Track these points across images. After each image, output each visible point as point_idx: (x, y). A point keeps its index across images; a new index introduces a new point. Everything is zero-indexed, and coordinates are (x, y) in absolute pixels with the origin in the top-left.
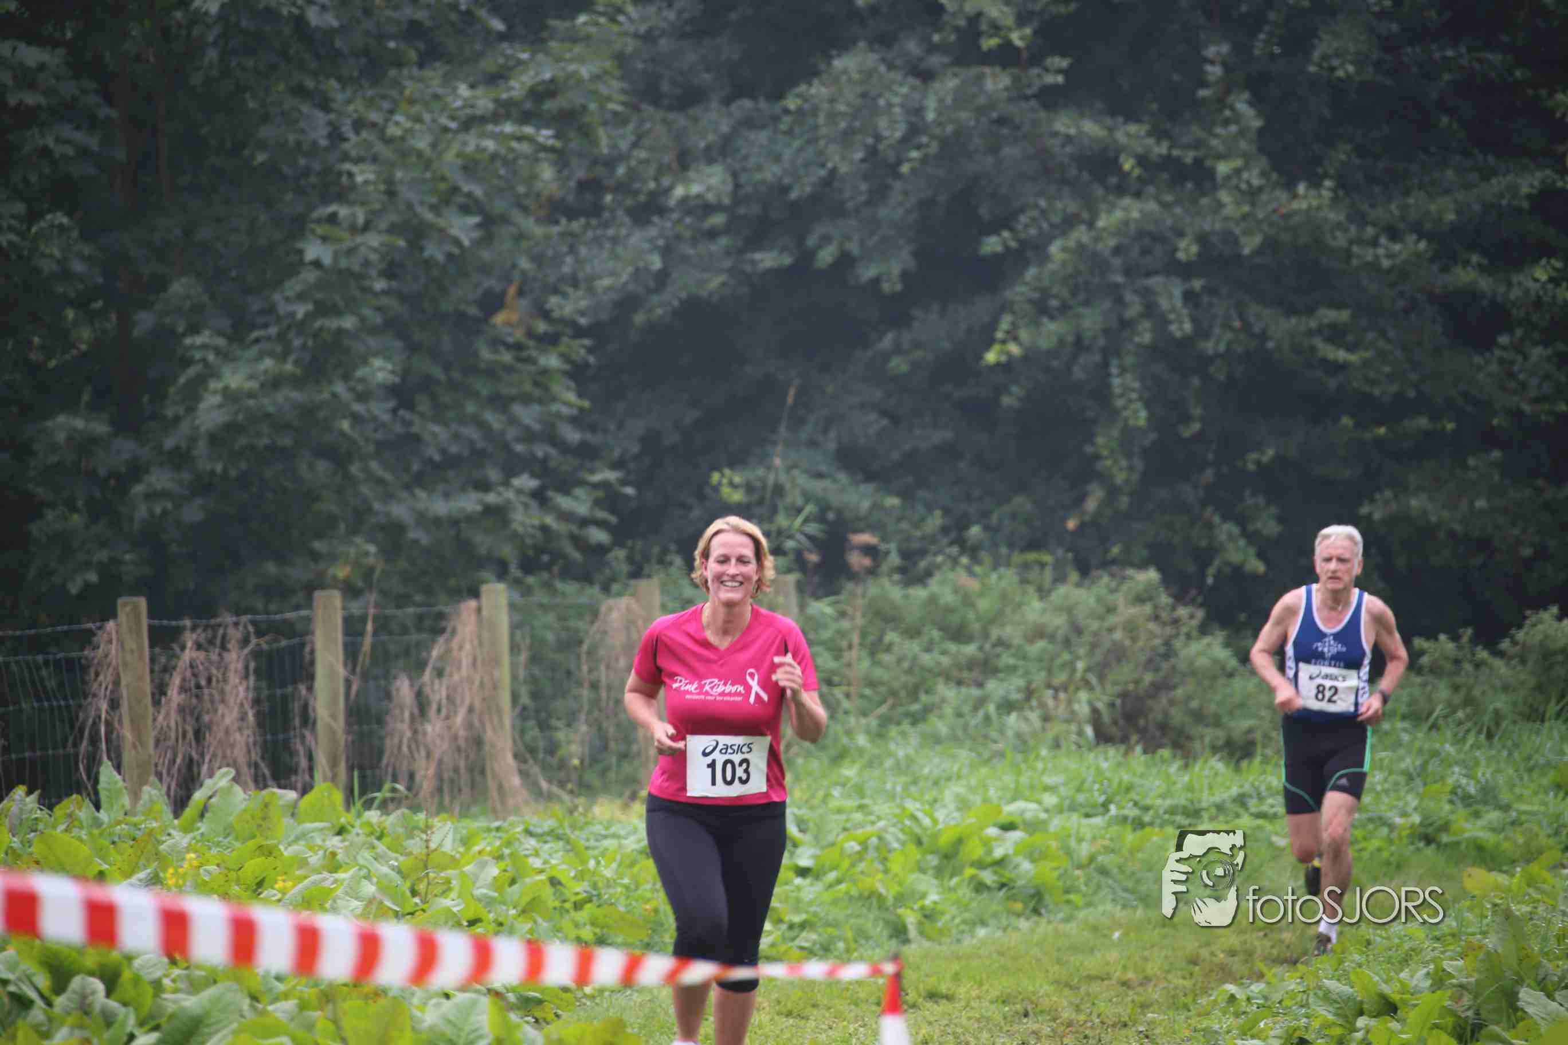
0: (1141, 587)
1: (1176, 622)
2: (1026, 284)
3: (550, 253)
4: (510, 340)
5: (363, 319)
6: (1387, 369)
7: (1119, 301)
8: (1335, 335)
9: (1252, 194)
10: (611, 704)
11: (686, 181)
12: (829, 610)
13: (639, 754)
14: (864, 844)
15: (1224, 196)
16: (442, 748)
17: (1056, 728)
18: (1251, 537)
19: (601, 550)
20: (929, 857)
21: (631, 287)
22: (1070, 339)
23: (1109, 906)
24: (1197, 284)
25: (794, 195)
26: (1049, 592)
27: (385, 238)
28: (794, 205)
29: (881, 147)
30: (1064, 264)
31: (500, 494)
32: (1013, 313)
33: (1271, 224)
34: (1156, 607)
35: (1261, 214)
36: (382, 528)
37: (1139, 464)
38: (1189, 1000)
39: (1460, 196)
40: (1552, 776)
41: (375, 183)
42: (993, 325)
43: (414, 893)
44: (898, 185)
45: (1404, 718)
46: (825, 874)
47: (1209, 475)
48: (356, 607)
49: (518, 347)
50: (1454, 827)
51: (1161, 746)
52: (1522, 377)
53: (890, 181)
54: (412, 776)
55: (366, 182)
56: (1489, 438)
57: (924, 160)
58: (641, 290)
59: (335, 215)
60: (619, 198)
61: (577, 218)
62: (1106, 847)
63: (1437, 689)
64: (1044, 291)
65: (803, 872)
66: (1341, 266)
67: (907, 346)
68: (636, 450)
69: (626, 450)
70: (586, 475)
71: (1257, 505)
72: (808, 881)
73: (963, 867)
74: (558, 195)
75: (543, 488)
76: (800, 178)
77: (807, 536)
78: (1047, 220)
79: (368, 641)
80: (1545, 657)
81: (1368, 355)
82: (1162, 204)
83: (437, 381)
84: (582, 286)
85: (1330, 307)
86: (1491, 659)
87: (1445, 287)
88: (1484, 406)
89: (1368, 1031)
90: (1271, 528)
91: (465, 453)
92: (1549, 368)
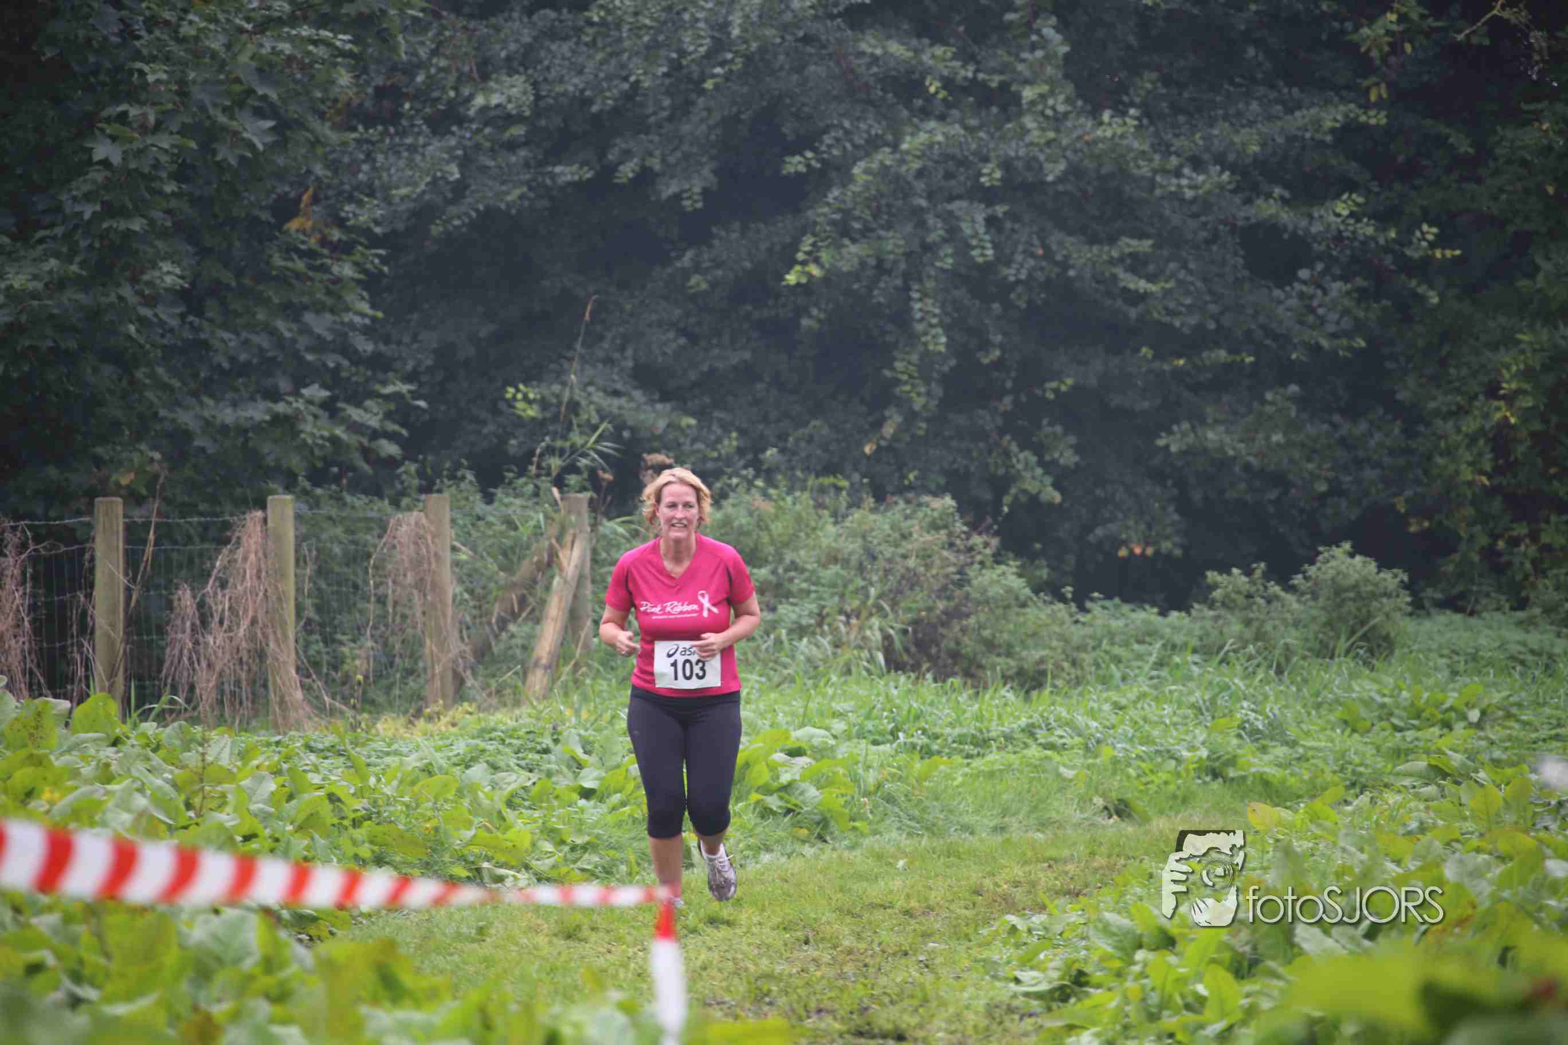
0: (936, 514)
1: (970, 549)
3: (346, 159)
4: (303, 247)
5: (152, 222)
6: (1188, 301)
7: (922, 224)
8: (1136, 264)
9: (1057, 120)
10: (398, 619)
11: (488, 91)
12: (621, 530)
13: (425, 669)
15: (1029, 122)
16: (223, 661)
17: (846, 655)
18: (1048, 467)
19: (392, 463)
21: (427, 197)
22: (872, 262)
23: (894, 834)
24: (1000, 210)
25: (595, 109)
26: (845, 516)
27: (177, 139)
28: (597, 117)
29: (684, 62)
30: (867, 186)
31: (290, 403)
32: (814, 235)
34: (950, 534)
35: (1065, 142)
36: (169, 435)
37: (938, 391)
38: (970, 930)
39: (1265, 128)
40: (1339, 713)
41: (168, 82)
42: (794, 246)
43: (189, 806)
44: (701, 101)
45: (1195, 651)
46: (609, 796)
47: (1007, 403)
48: (138, 515)
49: (311, 254)
50: (1241, 761)
51: (953, 674)
52: (1321, 311)
53: (693, 96)
54: (192, 688)
55: (158, 81)
56: (1286, 373)
57: (727, 78)
58: (439, 200)
59: (125, 114)
60: (418, 106)
61: (374, 126)
62: (893, 775)
63: (1229, 624)
64: (847, 213)
65: (587, 794)
66: (1144, 195)
67: (707, 264)
68: (429, 362)
69: (419, 363)
70: (378, 387)
71: (1055, 434)
72: (592, 802)
73: (749, 792)
74: (356, 101)
75: (333, 399)
76: (602, 91)
77: (601, 454)
78: (851, 141)
79: (150, 549)
80: (1337, 593)
81: (1168, 286)
82: (966, 128)
83: (228, 287)
84: (378, 195)
85: (1132, 237)
86: (1283, 594)
87: (1247, 219)
88: (1283, 340)
89: (1145, 964)
90: (1068, 458)
91: (255, 361)
92: (1349, 303)
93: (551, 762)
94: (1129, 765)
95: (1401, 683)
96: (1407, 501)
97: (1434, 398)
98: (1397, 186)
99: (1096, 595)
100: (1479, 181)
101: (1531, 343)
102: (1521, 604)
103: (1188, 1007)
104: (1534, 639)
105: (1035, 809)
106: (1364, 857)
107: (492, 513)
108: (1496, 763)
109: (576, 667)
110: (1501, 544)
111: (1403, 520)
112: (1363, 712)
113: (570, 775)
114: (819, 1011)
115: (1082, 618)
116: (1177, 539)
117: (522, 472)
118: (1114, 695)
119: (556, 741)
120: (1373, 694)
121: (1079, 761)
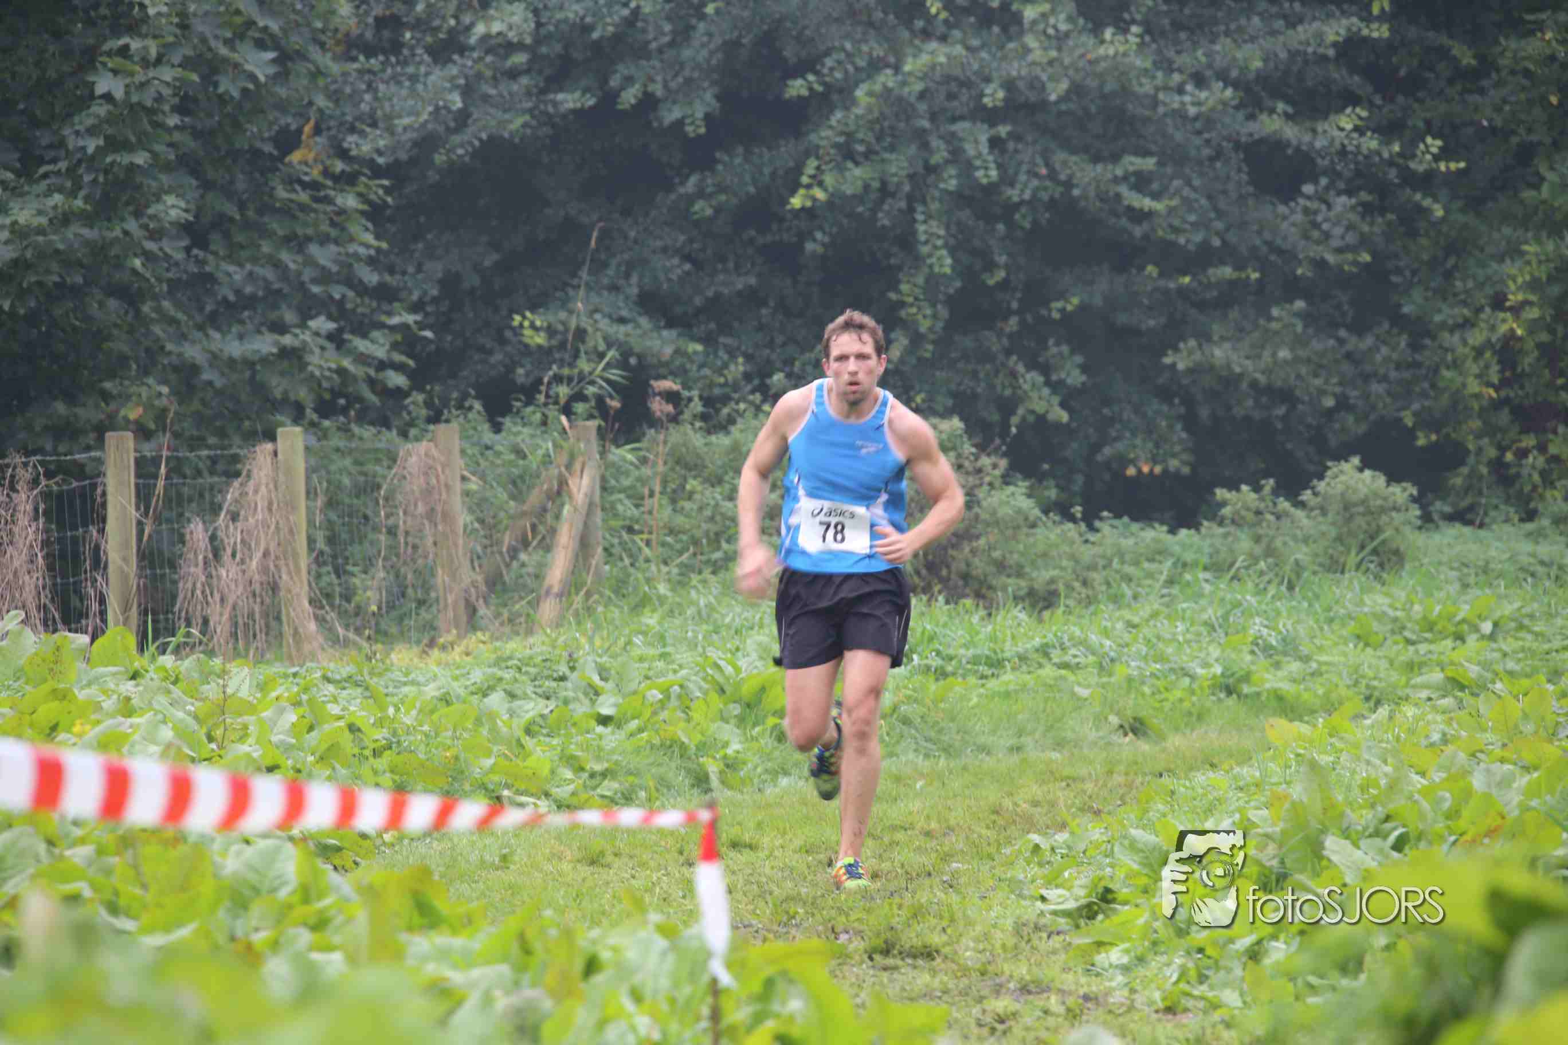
1: (979, 471)
2: (831, 127)
3: (348, 90)
4: (306, 178)
5: (155, 155)
6: (1192, 218)
7: (925, 146)
8: (1140, 182)
9: (1059, 39)
10: (410, 550)
11: (488, 20)
12: (630, 457)
13: (437, 600)
14: (666, 693)
15: (1030, 41)
16: (236, 593)
18: (1055, 386)
19: (399, 393)
20: (731, 706)
21: (430, 126)
22: (876, 185)
23: (911, 756)
24: (1003, 130)
25: (595, 35)
27: (178, 72)
28: (597, 47)
30: (869, 109)
31: (296, 335)
32: (818, 158)
33: (1077, 70)
34: (959, 456)
35: (1067, 61)
36: (176, 369)
37: (943, 312)
38: (993, 849)
39: (1267, 43)
40: (1352, 627)
41: (169, 15)
42: (799, 169)
43: (210, 738)
44: (702, 26)
45: (1205, 569)
46: (626, 722)
47: (1013, 323)
48: (148, 449)
49: (314, 186)
50: (1255, 678)
51: (966, 596)
52: (1325, 226)
53: (694, 21)
54: (206, 621)
55: (159, 14)
56: (1292, 288)
58: (441, 129)
59: (126, 47)
60: (418, 35)
61: (376, 56)
62: (909, 697)
63: (1237, 539)
64: (849, 135)
65: (605, 721)
66: (1147, 113)
67: (709, 190)
68: (435, 292)
69: (425, 293)
70: (384, 318)
71: (1061, 354)
72: (609, 729)
73: (765, 716)
74: (355, 31)
75: (340, 331)
76: (603, 17)
77: (609, 382)
78: (853, 63)
79: (161, 483)
80: (1346, 508)
81: (1174, 203)
82: (968, 48)
83: (231, 220)
84: (381, 125)
85: (1136, 154)
86: (1292, 510)
87: (1251, 135)
88: (1289, 255)
90: (1075, 377)
91: (260, 293)
92: (1353, 217)
93: (568, 690)
94: (1143, 683)
95: (1413, 597)
96: (1415, 414)
97: (1439, 311)
98: (1400, 99)
99: (1105, 514)
100: (1482, 91)
101: (1537, 254)
102: (1530, 516)
104: (1544, 550)
105: (1050, 728)
106: (1388, 769)
107: (501, 442)
108: (1511, 673)
109: (588, 595)
110: (1509, 457)
111: (1411, 434)
112: (1375, 626)
113: (587, 702)
115: (1092, 537)
116: (1185, 457)
117: (530, 401)
118: (1127, 614)
119: (573, 669)
120: (1385, 608)
121: (1094, 680)
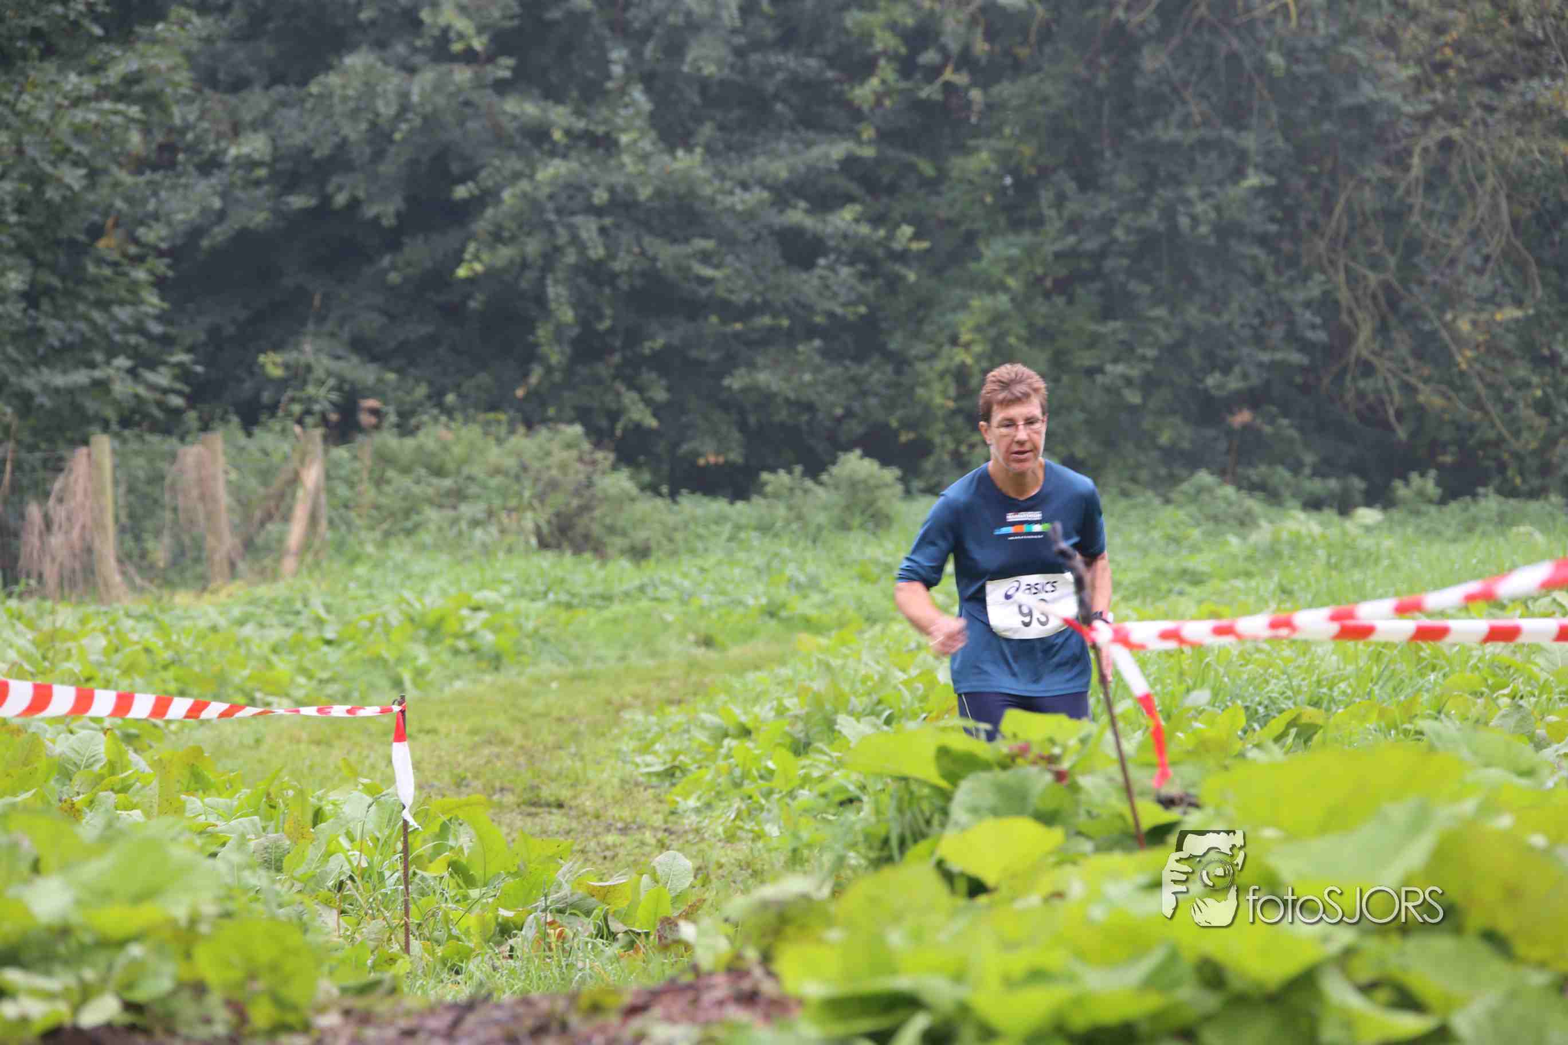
0: (570, 438)
1: (595, 462)
2: (486, 220)
3: (138, 196)
4: (110, 259)
6: (742, 282)
7: (552, 232)
8: (705, 257)
9: (644, 158)
10: (187, 523)
11: (239, 145)
12: (345, 455)
13: (208, 558)
14: (373, 622)
15: (626, 159)
16: (63, 555)
17: (510, 539)
18: (648, 402)
19: (178, 411)
20: (420, 631)
21: (198, 221)
22: (518, 260)
23: (548, 665)
24: (608, 221)
25: (316, 155)
26: (504, 441)
27: (16, 185)
28: (317, 164)
29: (379, 121)
30: (513, 206)
31: (103, 371)
32: (477, 241)
33: (659, 179)
34: (580, 452)
35: (652, 171)
36: (16, 395)
37: (568, 350)
39: (792, 160)
40: (856, 570)
41: (9, 144)
42: (462, 250)
43: (45, 658)
44: (392, 149)
45: (755, 529)
47: (617, 358)
49: (115, 264)
50: (790, 605)
51: (586, 550)
52: (834, 288)
53: (386, 145)
54: (40, 576)
56: (811, 332)
57: (411, 131)
58: (206, 222)
60: (189, 156)
61: (158, 171)
62: (546, 623)
63: (776, 508)
64: (500, 227)
65: (329, 643)
66: (708, 209)
67: (399, 265)
68: (203, 338)
69: (196, 339)
70: (167, 358)
71: (651, 379)
72: (332, 649)
73: (445, 638)
74: (143, 154)
75: (136, 366)
76: (321, 143)
77: (329, 401)
78: (500, 174)
80: (852, 486)
81: (728, 272)
82: (582, 164)
83: (55, 289)
84: (162, 220)
85: (702, 237)
86: (815, 487)
87: (781, 224)
88: (809, 308)
89: (730, 749)
90: (660, 395)
91: (78, 341)
92: (853, 281)
93: (302, 621)
94: (712, 610)
96: (899, 419)
97: (914, 347)
98: (884, 199)
99: (684, 491)
100: (939, 194)
101: (979, 307)
103: (761, 777)
105: (646, 643)
106: (880, 668)
107: (252, 446)
111: (896, 433)
112: (872, 568)
113: (316, 629)
114: (502, 790)
115: (676, 508)
116: (740, 451)
117: (273, 415)
118: (699, 562)
119: (305, 606)
120: (879, 556)
121: (677, 609)
